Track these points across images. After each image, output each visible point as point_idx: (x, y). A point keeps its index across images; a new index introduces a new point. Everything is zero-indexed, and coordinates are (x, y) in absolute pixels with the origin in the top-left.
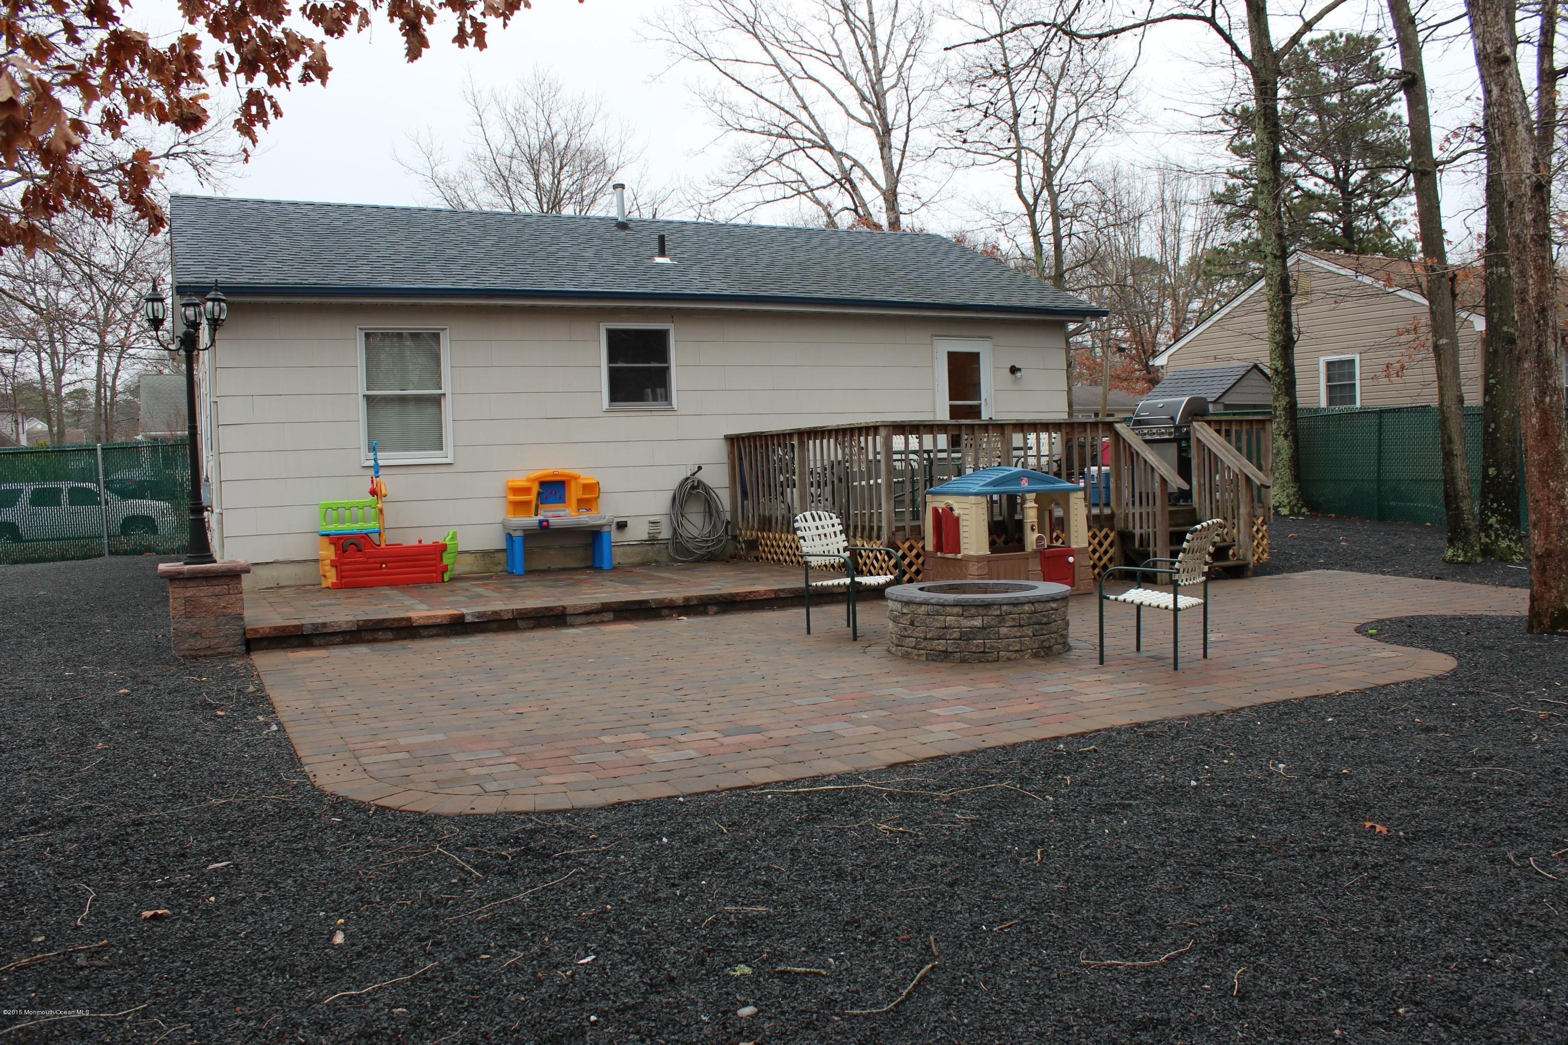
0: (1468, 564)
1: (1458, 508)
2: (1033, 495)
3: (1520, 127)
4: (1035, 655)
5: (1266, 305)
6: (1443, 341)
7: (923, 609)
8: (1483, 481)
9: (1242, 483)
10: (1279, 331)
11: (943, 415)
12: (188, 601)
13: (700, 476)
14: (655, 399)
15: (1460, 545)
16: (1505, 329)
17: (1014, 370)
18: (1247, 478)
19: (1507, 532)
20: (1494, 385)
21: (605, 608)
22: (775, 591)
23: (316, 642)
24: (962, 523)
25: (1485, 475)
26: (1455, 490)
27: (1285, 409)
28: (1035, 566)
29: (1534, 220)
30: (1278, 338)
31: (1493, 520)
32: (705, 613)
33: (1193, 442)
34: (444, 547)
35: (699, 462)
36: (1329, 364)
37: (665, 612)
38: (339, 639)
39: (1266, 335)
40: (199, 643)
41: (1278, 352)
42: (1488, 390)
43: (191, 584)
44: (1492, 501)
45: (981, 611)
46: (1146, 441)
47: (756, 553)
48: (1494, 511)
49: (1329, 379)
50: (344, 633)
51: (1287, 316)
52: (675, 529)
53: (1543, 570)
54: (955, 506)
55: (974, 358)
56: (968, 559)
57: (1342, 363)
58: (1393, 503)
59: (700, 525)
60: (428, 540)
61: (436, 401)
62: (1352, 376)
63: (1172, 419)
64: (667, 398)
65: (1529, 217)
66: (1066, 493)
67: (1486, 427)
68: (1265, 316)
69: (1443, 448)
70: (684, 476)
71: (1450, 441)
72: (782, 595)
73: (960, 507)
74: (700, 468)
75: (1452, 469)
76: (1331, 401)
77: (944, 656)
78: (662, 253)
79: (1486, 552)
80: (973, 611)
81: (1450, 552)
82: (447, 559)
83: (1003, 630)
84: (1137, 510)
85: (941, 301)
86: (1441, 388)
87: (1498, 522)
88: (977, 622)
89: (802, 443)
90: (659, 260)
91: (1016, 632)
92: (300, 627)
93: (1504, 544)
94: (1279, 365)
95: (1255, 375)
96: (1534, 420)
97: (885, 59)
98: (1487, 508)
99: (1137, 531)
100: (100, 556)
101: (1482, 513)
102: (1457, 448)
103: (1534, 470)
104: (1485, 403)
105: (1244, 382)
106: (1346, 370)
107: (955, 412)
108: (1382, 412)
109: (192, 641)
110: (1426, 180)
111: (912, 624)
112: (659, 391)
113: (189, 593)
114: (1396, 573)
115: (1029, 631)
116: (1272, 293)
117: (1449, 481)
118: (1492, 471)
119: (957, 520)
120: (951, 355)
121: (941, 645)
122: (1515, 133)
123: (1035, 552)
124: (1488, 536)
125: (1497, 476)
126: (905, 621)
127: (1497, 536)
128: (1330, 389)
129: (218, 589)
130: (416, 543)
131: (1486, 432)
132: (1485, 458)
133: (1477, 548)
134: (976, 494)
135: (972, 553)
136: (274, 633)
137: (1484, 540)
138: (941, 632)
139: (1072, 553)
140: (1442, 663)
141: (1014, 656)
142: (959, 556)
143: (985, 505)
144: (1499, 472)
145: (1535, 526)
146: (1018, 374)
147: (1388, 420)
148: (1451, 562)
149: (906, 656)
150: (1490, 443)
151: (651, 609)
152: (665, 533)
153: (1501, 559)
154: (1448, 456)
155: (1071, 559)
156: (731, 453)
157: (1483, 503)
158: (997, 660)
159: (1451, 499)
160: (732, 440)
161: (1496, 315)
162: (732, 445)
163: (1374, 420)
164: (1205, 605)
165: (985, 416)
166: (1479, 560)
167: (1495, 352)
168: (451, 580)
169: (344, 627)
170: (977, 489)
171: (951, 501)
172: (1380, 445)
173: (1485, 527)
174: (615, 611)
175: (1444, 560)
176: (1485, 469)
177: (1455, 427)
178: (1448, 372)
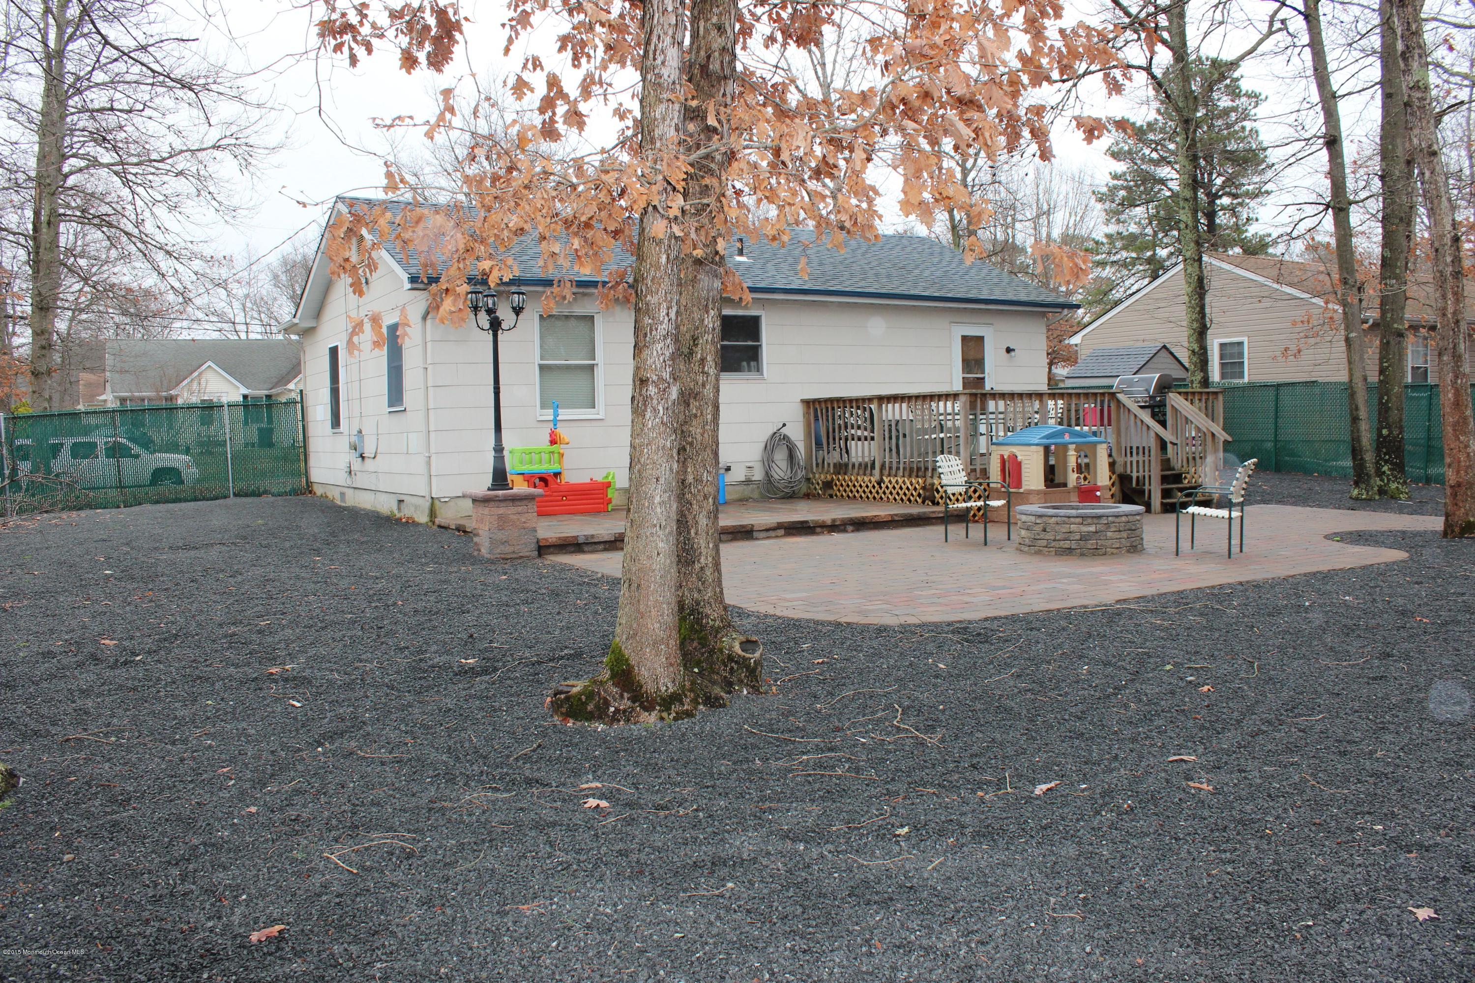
0: (1370, 500)
1: (1362, 459)
2: (1073, 446)
3: (1444, 199)
4: (1128, 551)
5: (1186, 298)
6: (1353, 335)
7: (1053, 520)
8: (1378, 439)
9: (1209, 438)
10: (1196, 320)
11: (958, 386)
12: (500, 517)
13: (784, 431)
14: (749, 371)
15: (1364, 486)
16: (1395, 326)
17: (1009, 350)
18: (1213, 435)
19: (1395, 477)
20: (1387, 367)
21: (779, 526)
22: (892, 516)
23: (586, 549)
24: (1023, 466)
25: (1380, 435)
26: (1360, 445)
27: (1200, 382)
28: (1074, 497)
29: (1453, 261)
30: (1195, 325)
31: (1385, 468)
32: (845, 531)
33: (1168, 410)
34: (608, 485)
35: (784, 421)
36: (1222, 345)
37: (818, 530)
38: (601, 547)
39: (1185, 323)
40: (508, 549)
41: (1195, 337)
42: (1382, 371)
43: (502, 504)
44: (1385, 454)
45: (1095, 521)
46: (1141, 407)
47: (830, 492)
48: (1386, 462)
49: (1222, 358)
50: (605, 542)
51: (1202, 307)
52: (767, 473)
53: (1455, 495)
54: (1018, 454)
55: (979, 340)
56: (1029, 492)
57: (1232, 344)
58: (1287, 458)
59: (784, 469)
60: (599, 478)
61: (591, 368)
62: (1241, 355)
63: (1148, 391)
64: (759, 369)
65: (1449, 259)
66: (1095, 444)
67: (1381, 398)
68: (1184, 307)
69: (1351, 414)
70: (771, 432)
71: (1357, 409)
72: (896, 518)
73: (1021, 454)
74: (784, 425)
75: (1358, 430)
76: (1223, 376)
77: (1069, 551)
78: (741, 252)
79: (1382, 492)
80: (1089, 520)
81: (1355, 492)
82: (611, 493)
83: (1109, 534)
84: (1129, 459)
85: (959, 296)
86: (1350, 370)
87: (1390, 469)
88: (1092, 529)
89: (880, 406)
90: (739, 259)
91: (1117, 535)
92: (576, 537)
93: (1393, 486)
94: (1196, 347)
95: (1164, 353)
96: (1450, 395)
97: (832, 75)
98: (1381, 459)
99: (1134, 475)
100: (225, 497)
101: (1377, 463)
102: (1363, 414)
103: (1450, 429)
104: (1381, 381)
105: (1153, 360)
106: (1236, 350)
107: (966, 383)
108: (1279, 386)
109: (502, 547)
110: (1342, 214)
111: (1044, 530)
112: (753, 364)
113: (501, 511)
114: (1319, 506)
115: (1124, 535)
116: (1190, 289)
117: (1355, 439)
118: (1385, 432)
119: (1019, 464)
120: (964, 338)
121: (1067, 544)
122: (1440, 203)
123: (1075, 487)
124: (1382, 480)
125: (1388, 436)
126: (1038, 529)
127: (1389, 480)
128: (1223, 365)
129: (520, 509)
130: (589, 481)
131: (1380, 403)
132: (1379, 422)
133: (1376, 489)
134: (1037, 445)
135: (1033, 488)
136: (559, 542)
137: (1379, 483)
138: (1067, 535)
139: (1098, 489)
140: (1400, 555)
141: (1115, 551)
142: (1021, 490)
143: (1042, 453)
144: (1390, 432)
145: (1449, 466)
146: (1013, 354)
147: (1282, 391)
148: (1357, 499)
149: (1038, 553)
150: (1383, 410)
151: (809, 527)
152: (758, 475)
153: (1392, 497)
154: (1355, 420)
155: (1098, 493)
156: (806, 414)
157: (1378, 455)
158: (1105, 554)
159: (1356, 452)
160: (808, 403)
161: (1389, 315)
162: (809, 407)
163: (1272, 393)
164: (1242, 517)
165: (988, 387)
166: (1377, 497)
167: (1388, 343)
168: (613, 510)
169: (606, 538)
170: (1036, 441)
171: (1015, 450)
172: (1277, 412)
173: (1380, 474)
174: (785, 528)
175: (1351, 498)
176: (1379, 430)
177: (1361, 397)
178: (1356, 358)
